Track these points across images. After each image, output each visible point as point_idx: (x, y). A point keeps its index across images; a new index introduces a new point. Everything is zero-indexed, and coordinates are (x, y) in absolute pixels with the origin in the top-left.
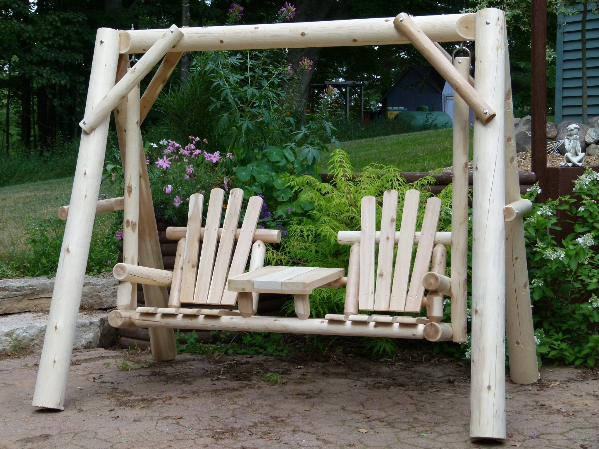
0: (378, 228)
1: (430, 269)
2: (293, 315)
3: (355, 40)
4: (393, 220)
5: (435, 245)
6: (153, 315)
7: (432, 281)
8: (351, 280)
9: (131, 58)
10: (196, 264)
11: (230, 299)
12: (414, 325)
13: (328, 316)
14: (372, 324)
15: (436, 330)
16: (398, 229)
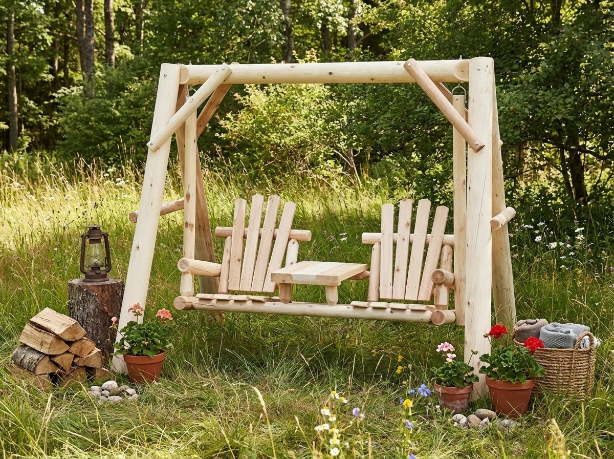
0: (395, 231)
1: (439, 267)
2: (324, 301)
3: (372, 79)
4: (408, 224)
5: (443, 246)
6: (209, 300)
7: (439, 276)
8: (373, 274)
9: (189, 87)
10: (240, 258)
11: (270, 287)
12: (423, 311)
13: (354, 303)
14: (389, 310)
15: (442, 316)
16: (412, 231)
